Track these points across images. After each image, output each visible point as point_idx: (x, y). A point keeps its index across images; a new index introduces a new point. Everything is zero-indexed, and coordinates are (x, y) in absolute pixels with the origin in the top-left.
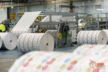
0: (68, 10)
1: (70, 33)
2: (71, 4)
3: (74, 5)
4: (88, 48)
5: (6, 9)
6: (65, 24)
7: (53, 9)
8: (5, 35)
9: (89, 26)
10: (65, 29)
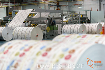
0: (55, 8)
1: (56, 27)
2: (58, 4)
3: (60, 4)
4: (64, 37)
5: (6, 8)
6: (52, 19)
7: (43, 8)
8: (3, 29)
9: (72, 21)
10: (52, 23)
